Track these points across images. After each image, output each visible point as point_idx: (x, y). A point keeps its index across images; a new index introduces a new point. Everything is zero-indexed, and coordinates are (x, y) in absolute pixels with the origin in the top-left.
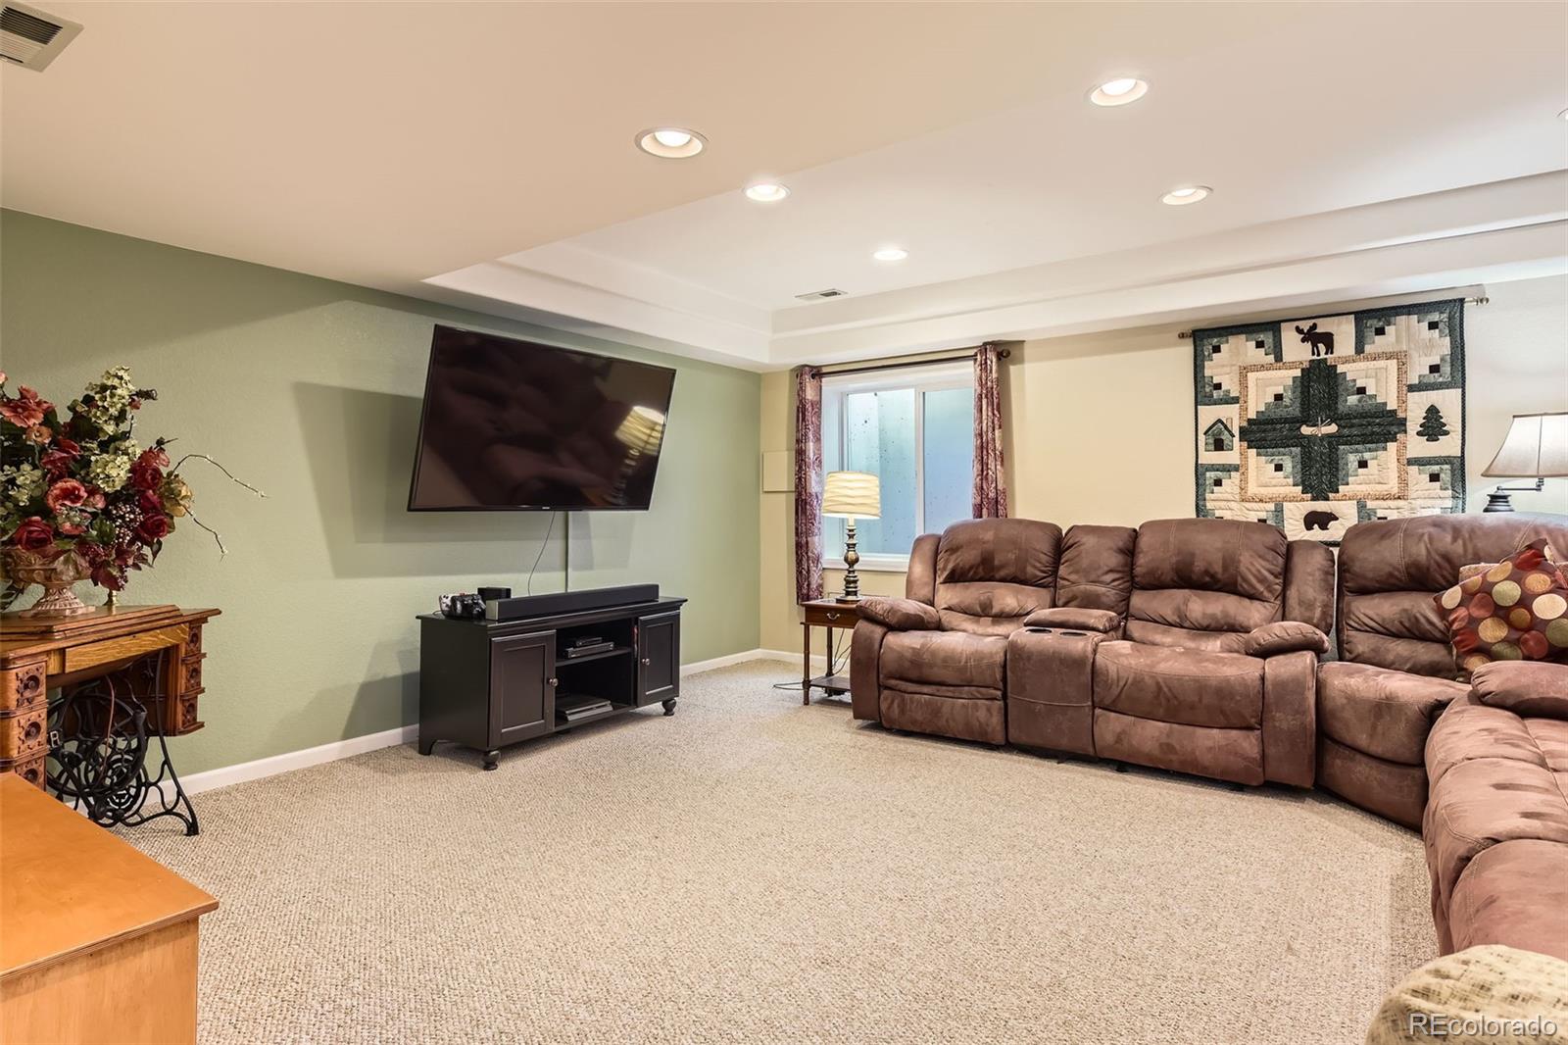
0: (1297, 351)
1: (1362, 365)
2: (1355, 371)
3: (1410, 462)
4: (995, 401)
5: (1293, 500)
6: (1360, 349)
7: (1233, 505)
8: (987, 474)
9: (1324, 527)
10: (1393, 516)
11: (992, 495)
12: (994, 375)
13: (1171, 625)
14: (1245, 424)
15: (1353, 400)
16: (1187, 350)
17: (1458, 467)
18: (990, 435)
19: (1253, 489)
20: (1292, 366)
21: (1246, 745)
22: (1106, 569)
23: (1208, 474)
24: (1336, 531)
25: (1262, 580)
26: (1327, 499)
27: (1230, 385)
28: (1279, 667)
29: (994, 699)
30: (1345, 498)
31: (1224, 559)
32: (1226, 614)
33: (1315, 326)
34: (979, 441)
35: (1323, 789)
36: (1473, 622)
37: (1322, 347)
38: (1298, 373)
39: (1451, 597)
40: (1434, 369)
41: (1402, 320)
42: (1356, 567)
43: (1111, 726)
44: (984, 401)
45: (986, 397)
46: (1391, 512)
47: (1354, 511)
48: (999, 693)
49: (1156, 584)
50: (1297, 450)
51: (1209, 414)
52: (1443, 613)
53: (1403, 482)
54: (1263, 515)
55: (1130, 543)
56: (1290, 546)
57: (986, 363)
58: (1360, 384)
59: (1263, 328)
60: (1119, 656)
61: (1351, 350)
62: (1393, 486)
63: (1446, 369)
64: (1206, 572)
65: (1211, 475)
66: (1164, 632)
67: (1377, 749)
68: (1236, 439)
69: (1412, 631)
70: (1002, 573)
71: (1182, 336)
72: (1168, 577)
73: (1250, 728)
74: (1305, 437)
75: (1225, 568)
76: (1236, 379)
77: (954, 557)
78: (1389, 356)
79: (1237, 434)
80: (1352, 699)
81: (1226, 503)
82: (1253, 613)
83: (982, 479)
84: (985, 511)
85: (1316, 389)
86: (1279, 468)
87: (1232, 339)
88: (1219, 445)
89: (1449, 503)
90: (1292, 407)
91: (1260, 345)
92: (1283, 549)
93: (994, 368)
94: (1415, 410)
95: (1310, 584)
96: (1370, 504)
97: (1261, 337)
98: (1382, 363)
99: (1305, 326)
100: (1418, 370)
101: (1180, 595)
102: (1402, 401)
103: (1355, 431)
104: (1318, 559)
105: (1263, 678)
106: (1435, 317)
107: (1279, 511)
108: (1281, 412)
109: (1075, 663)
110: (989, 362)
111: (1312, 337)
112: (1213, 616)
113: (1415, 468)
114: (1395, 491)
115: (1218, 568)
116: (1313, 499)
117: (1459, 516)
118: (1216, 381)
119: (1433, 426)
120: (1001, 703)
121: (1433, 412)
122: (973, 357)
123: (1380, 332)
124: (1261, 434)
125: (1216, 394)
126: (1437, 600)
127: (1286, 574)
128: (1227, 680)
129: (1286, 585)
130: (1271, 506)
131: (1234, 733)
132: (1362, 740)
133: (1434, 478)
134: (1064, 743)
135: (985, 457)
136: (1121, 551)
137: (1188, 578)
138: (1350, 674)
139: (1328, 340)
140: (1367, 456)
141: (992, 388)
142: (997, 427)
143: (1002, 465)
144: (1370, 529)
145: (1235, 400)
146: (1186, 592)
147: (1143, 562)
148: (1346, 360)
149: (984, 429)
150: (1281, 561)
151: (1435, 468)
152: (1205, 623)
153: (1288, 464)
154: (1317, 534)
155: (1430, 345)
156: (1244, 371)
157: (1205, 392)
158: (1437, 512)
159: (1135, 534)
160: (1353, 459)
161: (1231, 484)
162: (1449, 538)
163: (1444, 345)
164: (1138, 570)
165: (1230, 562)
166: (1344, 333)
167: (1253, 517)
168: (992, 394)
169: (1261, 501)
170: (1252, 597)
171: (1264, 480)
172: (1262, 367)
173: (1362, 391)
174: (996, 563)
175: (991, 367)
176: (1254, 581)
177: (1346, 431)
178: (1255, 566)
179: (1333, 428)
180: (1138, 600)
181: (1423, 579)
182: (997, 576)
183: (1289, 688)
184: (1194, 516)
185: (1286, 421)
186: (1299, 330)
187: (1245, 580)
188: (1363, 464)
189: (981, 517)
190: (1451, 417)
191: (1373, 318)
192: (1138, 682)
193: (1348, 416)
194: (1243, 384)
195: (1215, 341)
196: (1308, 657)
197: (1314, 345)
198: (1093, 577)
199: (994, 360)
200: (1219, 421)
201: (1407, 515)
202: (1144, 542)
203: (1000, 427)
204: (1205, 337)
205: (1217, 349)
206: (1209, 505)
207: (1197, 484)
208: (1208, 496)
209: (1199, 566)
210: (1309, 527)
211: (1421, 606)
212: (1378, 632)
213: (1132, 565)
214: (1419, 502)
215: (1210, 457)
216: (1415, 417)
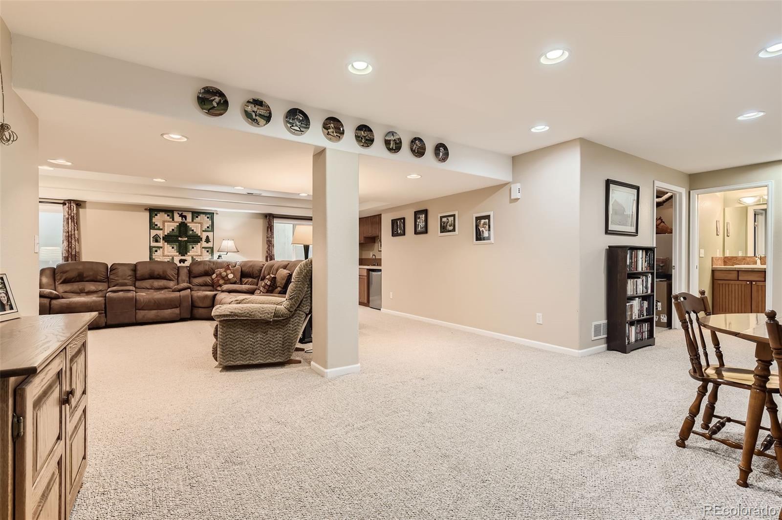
0: (178, 219)
1: (193, 224)
2: (192, 226)
3: (203, 248)
4: (75, 220)
5: (176, 256)
6: (193, 221)
7: (161, 257)
8: (71, 246)
9: (184, 263)
10: (199, 260)
11: (73, 253)
12: (75, 212)
13: (148, 289)
14: (164, 236)
15: (191, 232)
16: (147, 214)
17: (212, 249)
18: (73, 232)
19: (166, 253)
20: (177, 222)
21: (177, 311)
22: (128, 275)
23: (153, 249)
24: (187, 264)
25: (173, 276)
26: (184, 256)
27: (160, 225)
28: (183, 293)
29: (102, 313)
30: (188, 256)
31: (163, 271)
32: (164, 285)
33: (182, 213)
34: (67, 234)
35: (193, 318)
36: (218, 280)
37: (184, 219)
38: (178, 224)
39: (214, 276)
40: (208, 227)
41: (202, 215)
42: (194, 272)
43: (141, 314)
44: (70, 221)
45: (71, 219)
46: (198, 259)
47: (191, 259)
48: (103, 312)
49: (143, 279)
50: (177, 244)
51: (154, 232)
52: (213, 279)
53: (201, 252)
54: (169, 260)
55: (135, 268)
56: (178, 267)
57: (71, 207)
58: (192, 229)
59: (169, 212)
60: (143, 295)
61: (191, 221)
62: (199, 253)
63: (210, 228)
64: (158, 275)
65: (154, 249)
66: (148, 291)
67: (203, 306)
68: (162, 240)
69: (205, 285)
70: (87, 279)
71: (146, 209)
72: (147, 277)
73: (177, 307)
74: (179, 240)
75: (163, 273)
76: (162, 224)
77: (65, 275)
78: (199, 223)
79: (162, 238)
80: (199, 297)
81: (158, 256)
82: (171, 284)
83: (68, 248)
84: (70, 259)
85: (182, 229)
86: (173, 248)
87: (161, 213)
88: (157, 241)
89: (210, 257)
90: (176, 233)
91: (168, 216)
92: (177, 268)
93: (75, 209)
94: (204, 236)
95: (184, 275)
96: (194, 257)
97: (169, 214)
98: (197, 224)
99: (180, 213)
100: (205, 227)
101: (151, 281)
102: (201, 234)
103: (191, 240)
104: (186, 270)
105: (180, 296)
106: (208, 216)
107: (173, 259)
108: (174, 234)
109: (130, 299)
110: (72, 207)
111: (181, 216)
112: (161, 286)
113: (204, 249)
114: (200, 254)
115: (161, 273)
116: (181, 256)
117: (212, 260)
118: (156, 223)
119: (207, 240)
120: (104, 315)
121: (207, 237)
122: (64, 204)
123: (197, 217)
124: (168, 239)
125: (156, 227)
126: (211, 277)
127: (178, 274)
128: (172, 297)
129: (178, 277)
130: (171, 258)
131: (173, 309)
132: (201, 305)
133: (208, 251)
134: (126, 321)
135: (70, 240)
136: (132, 270)
137: (153, 276)
138: (198, 293)
139: (185, 217)
140: (194, 246)
141: (74, 216)
142: (76, 230)
143: (78, 243)
144: (194, 263)
145: (161, 229)
146: (153, 280)
147: (139, 273)
148: (190, 223)
149: (70, 229)
150: (177, 271)
151: (208, 249)
152: (158, 287)
153: (175, 247)
154: (182, 264)
155: (207, 222)
156: (164, 222)
157: (152, 226)
158: (208, 259)
159: (135, 265)
160: (191, 246)
161: (160, 252)
162: (212, 264)
163: (210, 222)
164: (138, 275)
165: (164, 272)
166: (189, 216)
167: (166, 260)
168: (74, 218)
169: (168, 256)
170: (170, 280)
171: (169, 251)
172: (169, 222)
173: (193, 230)
174: (85, 275)
175: (73, 209)
176: (171, 276)
177: (189, 240)
178: (171, 273)
179: (186, 239)
180: (138, 284)
181: (208, 273)
182: (85, 280)
183: (186, 297)
184: (149, 260)
185: (175, 236)
186: (178, 214)
187: (169, 276)
188: (193, 248)
189: (68, 261)
190: (211, 238)
191: (196, 214)
192: (150, 301)
193: (190, 236)
194: (164, 226)
195: (156, 213)
196: (189, 290)
197: (182, 218)
198: (124, 278)
199: (75, 206)
200: (157, 234)
201: (202, 260)
202: (139, 268)
203: (77, 230)
204: (153, 211)
205: (156, 215)
206: (153, 257)
207: (150, 252)
208: (153, 255)
209: (156, 273)
210: (180, 263)
211: (208, 279)
212: (198, 285)
213: (135, 274)
214: (205, 257)
215: (154, 244)
216: (204, 239)
